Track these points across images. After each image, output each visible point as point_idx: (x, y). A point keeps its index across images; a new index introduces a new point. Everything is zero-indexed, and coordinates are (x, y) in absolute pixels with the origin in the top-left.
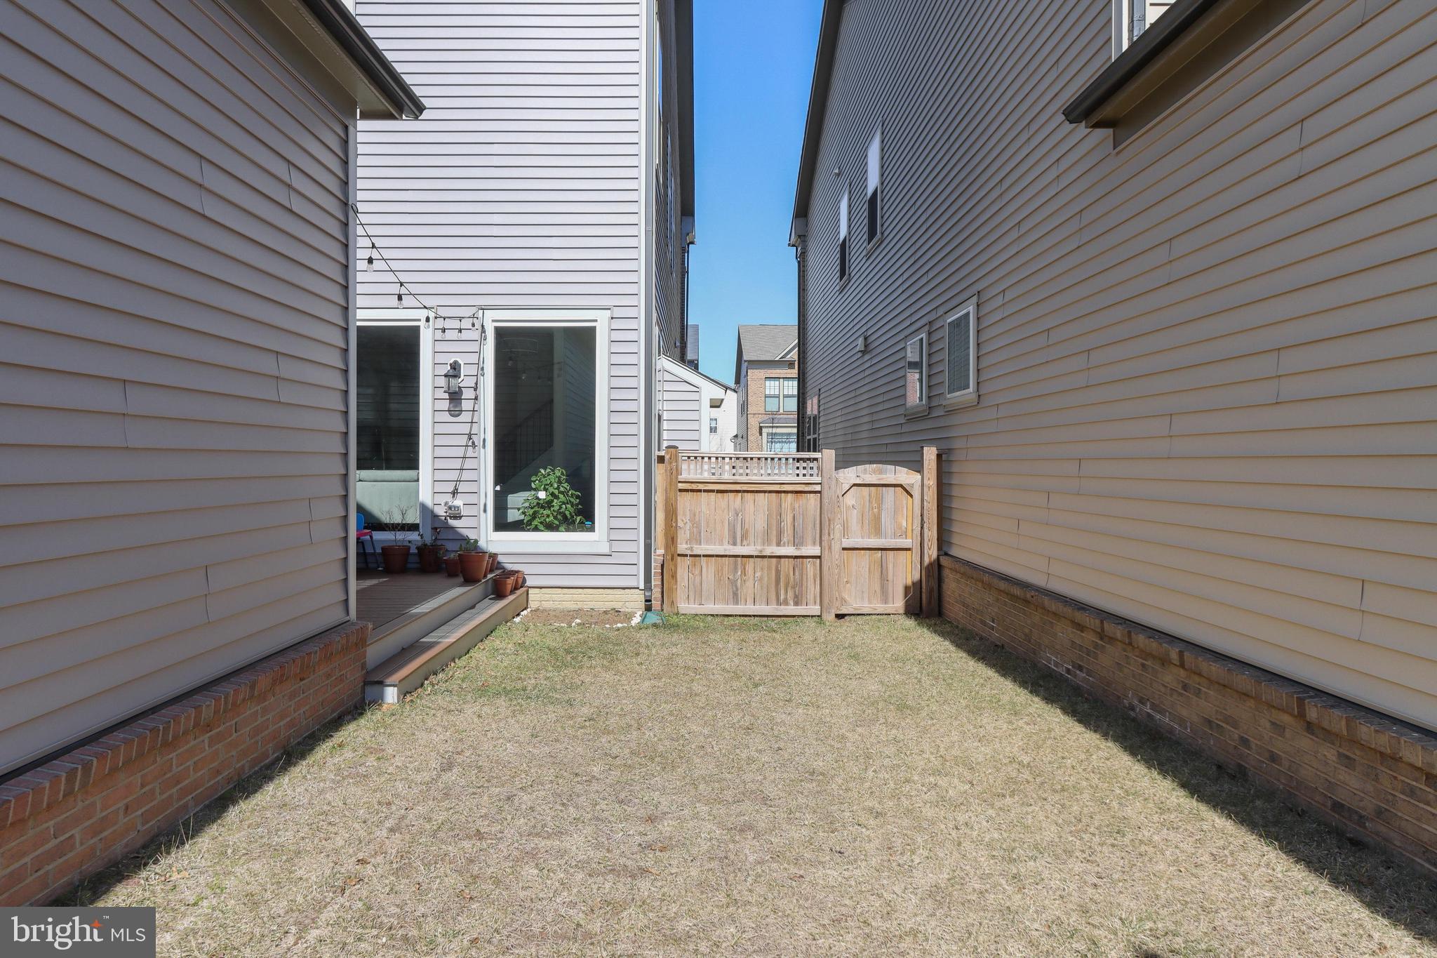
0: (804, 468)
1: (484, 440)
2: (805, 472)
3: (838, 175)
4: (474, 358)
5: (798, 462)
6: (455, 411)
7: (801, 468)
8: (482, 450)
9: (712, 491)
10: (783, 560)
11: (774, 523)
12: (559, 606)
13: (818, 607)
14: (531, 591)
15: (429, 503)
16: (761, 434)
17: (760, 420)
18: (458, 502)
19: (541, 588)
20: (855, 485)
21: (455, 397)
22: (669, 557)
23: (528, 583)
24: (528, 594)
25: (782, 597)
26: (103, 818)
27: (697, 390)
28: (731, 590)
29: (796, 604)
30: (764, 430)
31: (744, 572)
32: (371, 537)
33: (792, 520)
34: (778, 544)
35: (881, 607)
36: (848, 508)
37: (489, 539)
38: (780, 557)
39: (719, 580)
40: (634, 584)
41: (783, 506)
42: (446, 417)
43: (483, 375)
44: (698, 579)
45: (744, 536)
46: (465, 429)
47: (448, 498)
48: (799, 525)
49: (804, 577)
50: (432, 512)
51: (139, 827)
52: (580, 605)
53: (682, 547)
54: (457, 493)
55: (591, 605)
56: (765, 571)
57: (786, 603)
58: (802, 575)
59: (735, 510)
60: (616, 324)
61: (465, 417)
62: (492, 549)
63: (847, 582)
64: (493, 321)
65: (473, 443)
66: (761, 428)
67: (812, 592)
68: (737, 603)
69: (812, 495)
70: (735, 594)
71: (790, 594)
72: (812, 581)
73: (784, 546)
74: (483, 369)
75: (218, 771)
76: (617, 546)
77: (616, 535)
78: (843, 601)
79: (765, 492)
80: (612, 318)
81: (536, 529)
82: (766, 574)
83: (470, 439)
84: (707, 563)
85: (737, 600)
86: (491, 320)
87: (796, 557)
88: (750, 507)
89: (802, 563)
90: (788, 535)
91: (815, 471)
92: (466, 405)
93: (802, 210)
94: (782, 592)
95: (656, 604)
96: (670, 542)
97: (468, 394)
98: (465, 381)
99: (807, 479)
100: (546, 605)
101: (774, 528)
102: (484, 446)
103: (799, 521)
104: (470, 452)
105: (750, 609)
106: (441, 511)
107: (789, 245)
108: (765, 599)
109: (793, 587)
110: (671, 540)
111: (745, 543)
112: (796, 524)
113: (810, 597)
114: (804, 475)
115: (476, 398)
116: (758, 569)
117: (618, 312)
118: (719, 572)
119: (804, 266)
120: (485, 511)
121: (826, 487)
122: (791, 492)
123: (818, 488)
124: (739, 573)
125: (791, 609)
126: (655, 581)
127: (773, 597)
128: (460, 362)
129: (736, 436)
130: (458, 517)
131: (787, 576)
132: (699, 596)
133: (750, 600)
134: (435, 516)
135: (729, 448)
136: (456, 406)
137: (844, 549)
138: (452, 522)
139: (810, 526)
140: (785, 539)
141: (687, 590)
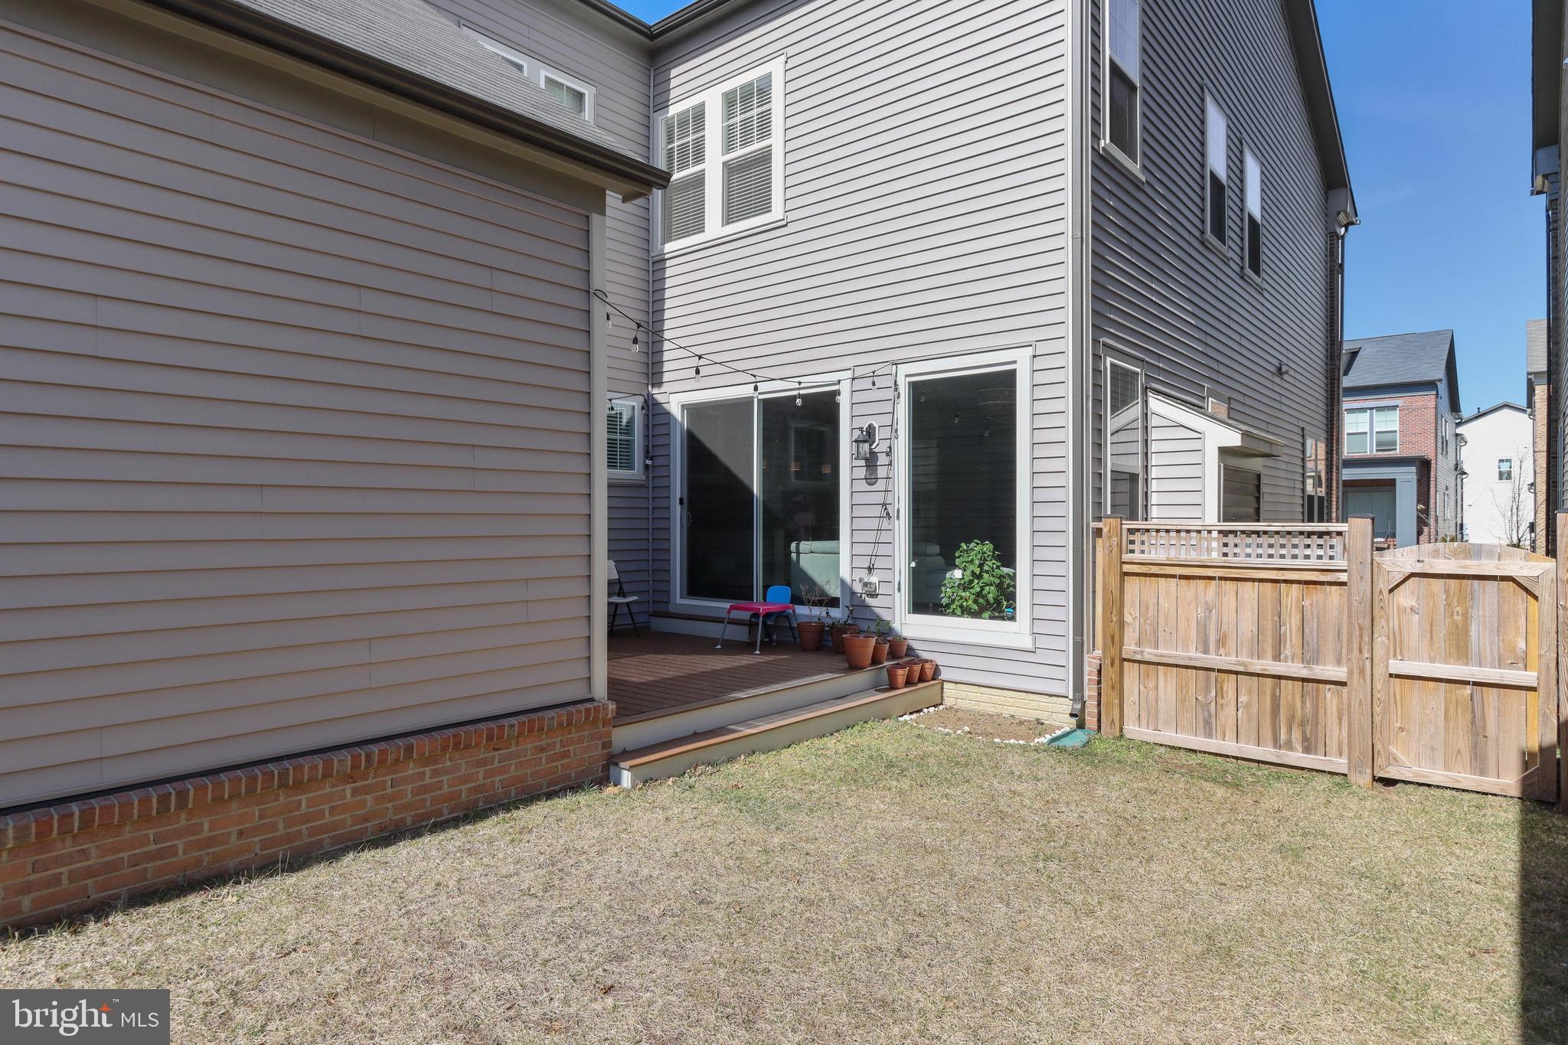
0: (1320, 546)
1: (898, 510)
2: (1320, 552)
4: (887, 420)
5: (1309, 537)
6: (871, 480)
7: (1301, 546)
8: (896, 522)
9: (1173, 576)
10: (1283, 682)
11: (1269, 626)
12: (976, 707)
13: (1344, 761)
14: (946, 685)
15: (848, 579)
18: (874, 579)
19: (956, 683)
20: (1413, 575)
21: (871, 462)
22: (1108, 662)
23: (942, 677)
24: (942, 688)
25: (1283, 737)
26: (211, 837)
27: (1199, 436)
28: (1201, 716)
29: (1307, 750)
31: (1220, 692)
32: (794, 611)
33: (1299, 623)
34: (1277, 657)
35: (1467, 779)
36: (1402, 611)
37: (903, 622)
38: (1279, 677)
39: (1182, 701)
40: (1062, 692)
41: (1284, 602)
42: (863, 486)
43: (897, 438)
44: (1152, 694)
45: (1221, 642)
46: (879, 498)
47: (864, 574)
48: (1311, 632)
49: (1321, 711)
50: (851, 589)
51: (258, 851)
52: (998, 710)
53: (1130, 648)
54: (874, 569)
55: (1011, 711)
56: (1255, 696)
57: (1289, 746)
58: (1316, 708)
59: (1206, 603)
60: (1040, 363)
61: (880, 485)
62: (906, 632)
63: (1401, 729)
64: (907, 376)
65: (888, 514)
67: (1335, 737)
68: (1210, 736)
69: (1334, 588)
70: (1207, 723)
71: (1296, 735)
72: (1335, 720)
73: (1286, 661)
74: (897, 430)
75: (365, 819)
76: (1042, 642)
77: (1040, 627)
78: (1392, 759)
79: (1253, 580)
80: (1034, 356)
81: (954, 614)
82: (1255, 700)
83: (886, 509)
84: (1165, 674)
85: (1211, 729)
86: (905, 375)
87: (1304, 680)
88: (1229, 601)
89: (1317, 690)
90: (1292, 646)
91: (1339, 549)
92: (881, 472)
93: (1549, 135)
94: (1283, 730)
95: (1091, 721)
96: (1109, 642)
97: (882, 459)
98: (881, 447)
99: (1325, 563)
100: (962, 704)
101: (1269, 634)
102: (898, 518)
103: (1312, 626)
104: (885, 524)
105: (1230, 747)
106: (858, 588)
108: (1254, 736)
109: (1302, 724)
110: (1115, 638)
111: (1222, 651)
112: (1307, 630)
113: (1332, 744)
114: (1320, 557)
115: (890, 464)
116: (1243, 690)
117: (1042, 348)
118: (1181, 688)
120: (899, 590)
121: (1355, 576)
122: (1299, 582)
123: (1343, 577)
124: (1214, 693)
125: (1296, 757)
126: (1090, 692)
127: (1267, 732)
128: (876, 426)
130: (873, 595)
131: (1292, 707)
132: (1152, 716)
133: (1230, 733)
134: (853, 593)
136: (871, 474)
137: (1391, 675)
138: (870, 601)
139: (1331, 636)
140: (1287, 652)
141: (1137, 708)
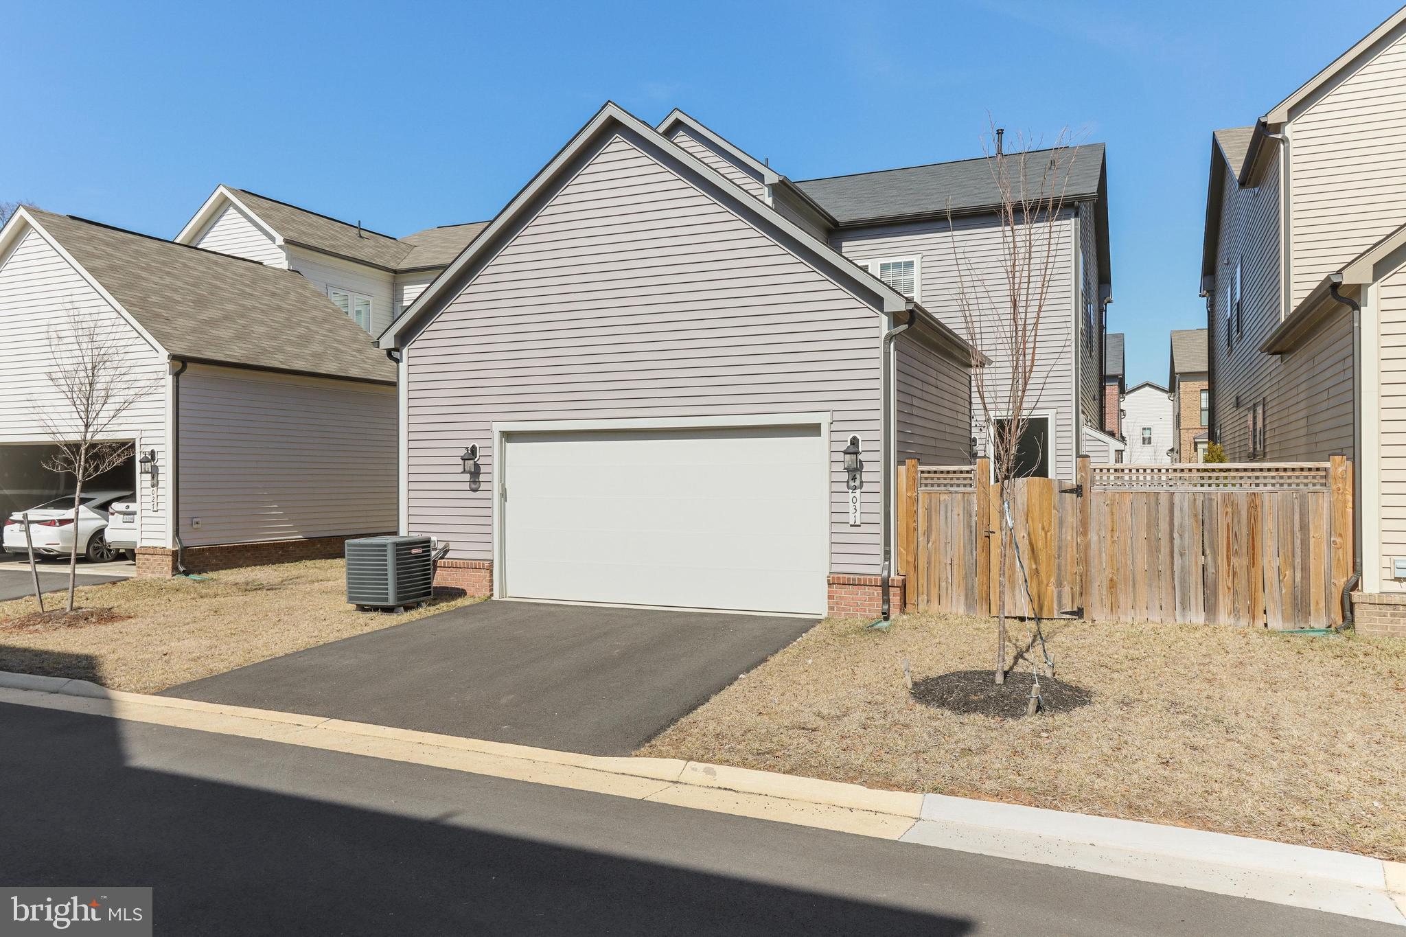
3: (1227, 264)
16: (1196, 450)
17: (1193, 435)
30: (1199, 446)
60: (1059, 416)
64: (994, 417)
66: (1196, 444)
93: (1210, 270)
107: (1200, 296)
117: (1060, 410)
119: (1212, 316)
129: (1172, 450)
135: (1166, 462)
